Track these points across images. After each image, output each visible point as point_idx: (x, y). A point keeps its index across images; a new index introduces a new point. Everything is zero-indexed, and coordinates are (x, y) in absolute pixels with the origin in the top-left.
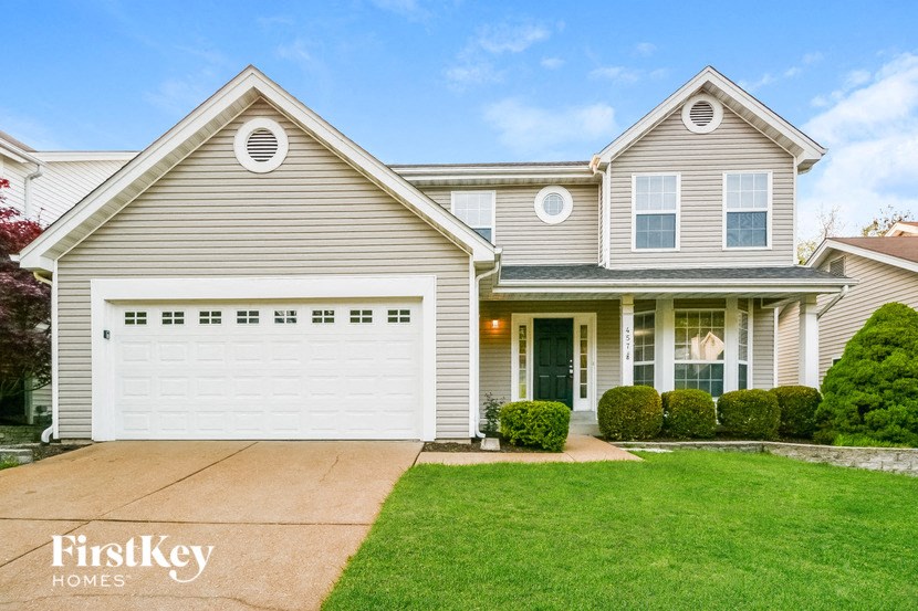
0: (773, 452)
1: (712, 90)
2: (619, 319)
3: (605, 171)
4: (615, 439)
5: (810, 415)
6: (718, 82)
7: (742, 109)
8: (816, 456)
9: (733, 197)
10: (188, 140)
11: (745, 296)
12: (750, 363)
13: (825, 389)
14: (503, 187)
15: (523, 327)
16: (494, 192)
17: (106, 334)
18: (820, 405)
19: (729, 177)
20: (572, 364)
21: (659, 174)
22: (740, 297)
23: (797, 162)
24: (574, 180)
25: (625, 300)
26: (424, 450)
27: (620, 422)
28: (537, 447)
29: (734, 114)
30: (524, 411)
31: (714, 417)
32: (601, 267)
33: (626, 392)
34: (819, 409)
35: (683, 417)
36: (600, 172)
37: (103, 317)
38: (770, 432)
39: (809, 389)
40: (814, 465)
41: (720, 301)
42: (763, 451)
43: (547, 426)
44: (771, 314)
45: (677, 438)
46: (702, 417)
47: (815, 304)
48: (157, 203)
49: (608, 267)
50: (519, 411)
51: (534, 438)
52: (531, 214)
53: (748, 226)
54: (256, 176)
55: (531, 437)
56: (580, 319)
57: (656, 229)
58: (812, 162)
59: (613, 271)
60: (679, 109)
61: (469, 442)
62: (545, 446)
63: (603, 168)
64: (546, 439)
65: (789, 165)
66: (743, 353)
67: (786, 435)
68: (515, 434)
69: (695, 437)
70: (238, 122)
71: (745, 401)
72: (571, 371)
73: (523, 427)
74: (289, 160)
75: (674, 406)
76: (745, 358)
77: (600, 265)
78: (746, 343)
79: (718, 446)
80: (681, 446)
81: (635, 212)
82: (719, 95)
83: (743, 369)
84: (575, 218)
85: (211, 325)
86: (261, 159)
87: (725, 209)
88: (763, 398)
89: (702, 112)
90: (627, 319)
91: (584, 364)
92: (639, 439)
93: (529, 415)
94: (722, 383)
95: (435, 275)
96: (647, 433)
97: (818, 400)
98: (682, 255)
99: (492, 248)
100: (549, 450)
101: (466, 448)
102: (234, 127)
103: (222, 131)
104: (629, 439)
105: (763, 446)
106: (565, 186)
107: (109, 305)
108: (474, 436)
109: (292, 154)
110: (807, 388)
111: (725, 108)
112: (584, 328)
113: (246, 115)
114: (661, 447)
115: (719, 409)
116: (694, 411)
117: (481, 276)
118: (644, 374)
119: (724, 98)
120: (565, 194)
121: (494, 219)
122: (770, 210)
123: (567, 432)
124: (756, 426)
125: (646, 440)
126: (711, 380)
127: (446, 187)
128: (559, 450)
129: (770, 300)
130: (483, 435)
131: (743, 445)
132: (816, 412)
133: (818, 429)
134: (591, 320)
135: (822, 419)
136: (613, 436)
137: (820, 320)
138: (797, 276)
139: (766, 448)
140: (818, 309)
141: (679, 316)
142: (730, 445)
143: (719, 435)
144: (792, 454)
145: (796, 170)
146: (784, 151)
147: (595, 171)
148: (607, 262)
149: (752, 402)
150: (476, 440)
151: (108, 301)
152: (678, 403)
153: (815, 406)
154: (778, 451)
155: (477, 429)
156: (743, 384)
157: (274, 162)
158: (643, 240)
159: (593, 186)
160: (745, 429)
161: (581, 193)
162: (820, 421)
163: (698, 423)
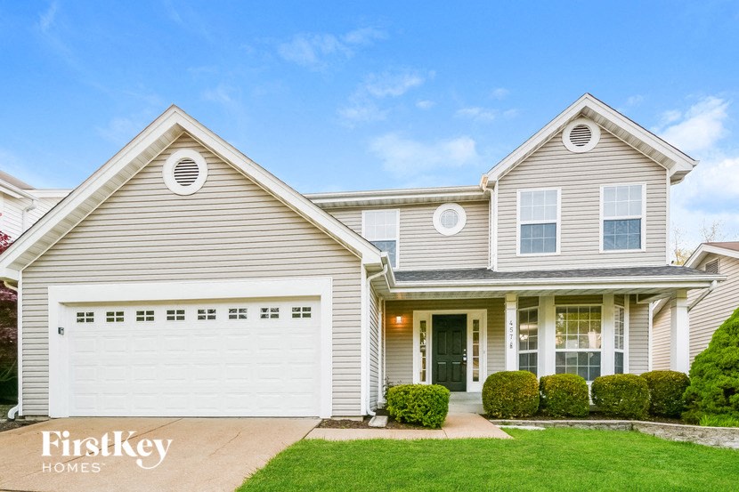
0: (641, 430)
1: (589, 114)
2: (504, 314)
3: (493, 188)
4: (495, 417)
5: (678, 398)
6: (596, 107)
7: (617, 130)
8: (682, 435)
9: (611, 207)
10: (124, 169)
11: (620, 292)
12: (626, 351)
13: (693, 374)
14: (405, 205)
15: (423, 323)
16: (398, 210)
17: (60, 330)
18: (688, 388)
19: (606, 190)
20: (466, 353)
21: (542, 189)
22: (616, 293)
23: (669, 174)
24: (467, 197)
25: (508, 298)
26: (319, 426)
27: (500, 403)
28: (418, 424)
29: (610, 134)
30: (406, 393)
31: (587, 398)
32: (490, 270)
33: (506, 376)
34: (686, 391)
35: (558, 398)
36: (489, 189)
37: (58, 316)
38: (640, 412)
39: (678, 374)
40: (678, 443)
41: (597, 298)
42: (632, 429)
43: (426, 407)
44: (647, 309)
45: (552, 417)
46: (575, 398)
47: (686, 298)
48: (100, 223)
49: (495, 270)
50: (402, 393)
51: (416, 417)
52: (430, 227)
53: (623, 232)
54: (181, 198)
55: (412, 415)
56: (473, 315)
57: (539, 236)
58: (685, 173)
59: (500, 273)
60: (560, 132)
61: (361, 419)
62: (425, 424)
63: (491, 186)
64: (426, 418)
65: (663, 177)
66: (619, 342)
67: (655, 414)
68: (399, 413)
69: (569, 416)
70: (166, 153)
71: (616, 385)
72: (465, 359)
73: (404, 407)
74: (208, 184)
75: (550, 388)
76: (622, 347)
77: (488, 268)
78: (622, 334)
79: (590, 425)
80: (555, 424)
81: (519, 223)
82: (597, 118)
83: (619, 357)
84: (467, 230)
85: (145, 322)
86: (185, 183)
87: (602, 218)
88: (633, 382)
89: (581, 134)
90: (511, 314)
91: (476, 352)
92: (517, 418)
93: (410, 396)
94: (599, 368)
95: (331, 277)
96: (524, 412)
97: (687, 384)
98: (563, 258)
99: (378, 252)
100: (428, 427)
101: (357, 425)
102: (163, 158)
103: (152, 162)
104: (508, 417)
105: (633, 425)
106: (461, 203)
107: (63, 307)
108: (365, 414)
109: (210, 178)
110: (676, 373)
111: (602, 129)
112: (476, 322)
113: (173, 147)
114: (536, 424)
115: (593, 391)
116: (569, 393)
117: (372, 277)
118: (529, 361)
119: (601, 121)
120: (460, 210)
121: (398, 233)
122: (644, 217)
123: (446, 411)
124: (627, 407)
125: (524, 418)
126: (589, 366)
127: (358, 208)
128: (438, 426)
129: (645, 296)
130: (374, 414)
131: (613, 424)
132: (684, 394)
133: (686, 410)
134: (483, 315)
135: (689, 402)
136: (494, 414)
137: (690, 313)
138: (668, 273)
139: (635, 427)
140: (689, 302)
141: (558, 311)
142: (601, 424)
143: (592, 414)
144: (659, 432)
145: (668, 181)
146: (656, 164)
147: (484, 189)
148: (494, 265)
149: (623, 385)
150: (367, 418)
151: (63, 304)
152: (553, 386)
153: (683, 389)
154: (646, 430)
155: (369, 408)
156: (619, 369)
157: (196, 186)
158: (526, 247)
159: (484, 202)
160: (616, 410)
161: (474, 209)
162: (687, 403)
163: (572, 404)
